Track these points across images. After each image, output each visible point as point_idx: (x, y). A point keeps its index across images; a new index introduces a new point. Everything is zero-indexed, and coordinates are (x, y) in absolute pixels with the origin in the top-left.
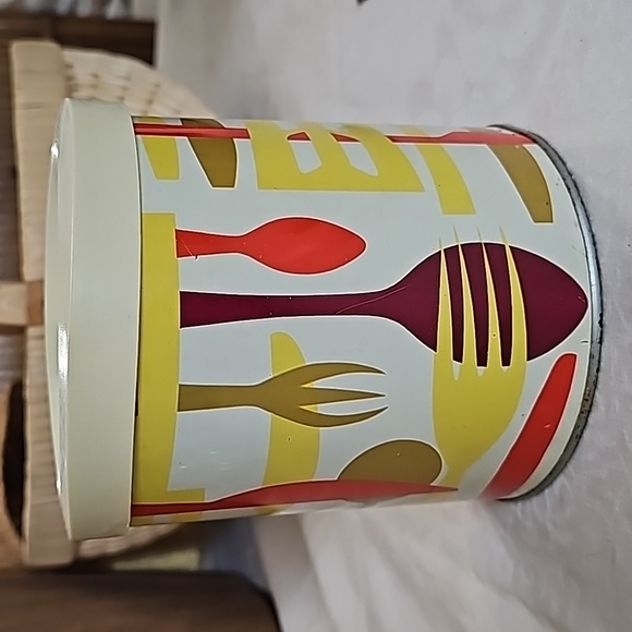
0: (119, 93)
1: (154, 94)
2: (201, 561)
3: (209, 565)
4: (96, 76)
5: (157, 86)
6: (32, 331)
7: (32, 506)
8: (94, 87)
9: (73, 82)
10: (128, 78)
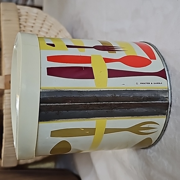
0: (35, 18)
1: (45, 18)
2: (55, 166)
3: (58, 167)
4: (27, 13)
5: (46, 16)
6: (6, 91)
7: (5, 148)
8: (27, 16)
9: (20, 14)
10: (37, 14)
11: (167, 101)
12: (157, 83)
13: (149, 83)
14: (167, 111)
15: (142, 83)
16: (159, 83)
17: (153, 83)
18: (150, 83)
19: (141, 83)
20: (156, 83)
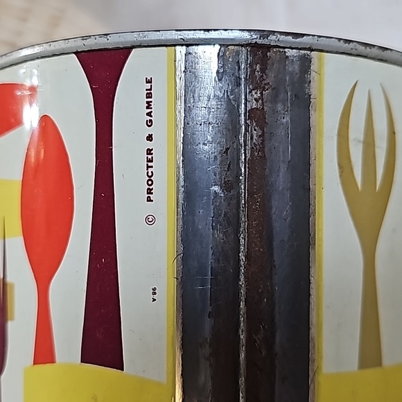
11: (238, 53)
12: (149, 105)
13: (149, 152)
14: (290, 52)
15: (149, 191)
16: (149, 95)
17: (149, 131)
18: (149, 145)
19: (149, 200)
20: (149, 114)
